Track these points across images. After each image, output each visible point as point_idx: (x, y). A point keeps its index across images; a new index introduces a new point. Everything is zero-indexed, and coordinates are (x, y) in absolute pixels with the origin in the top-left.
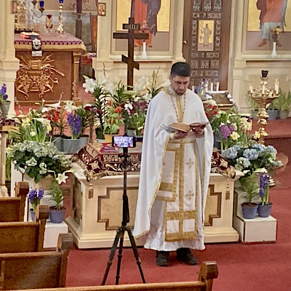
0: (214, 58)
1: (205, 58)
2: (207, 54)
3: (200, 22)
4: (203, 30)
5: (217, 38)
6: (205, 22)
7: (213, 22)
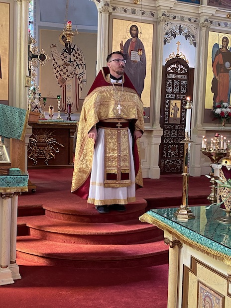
0: (181, 129)
1: (174, 129)
2: (176, 126)
3: (171, 101)
4: (173, 107)
6: (175, 101)
7: (180, 101)
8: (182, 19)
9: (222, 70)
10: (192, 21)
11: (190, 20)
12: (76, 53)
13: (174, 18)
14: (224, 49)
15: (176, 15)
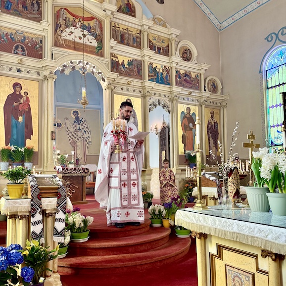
8: (160, 95)
9: (188, 129)
10: (167, 97)
11: (165, 96)
12: (83, 123)
13: (155, 94)
14: (188, 115)
15: (156, 92)
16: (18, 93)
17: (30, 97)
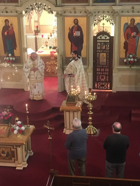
0: (106, 68)
1: (103, 68)
2: (104, 66)
3: (100, 53)
4: (101, 57)
5: (107, 60)
8: (104, 12)
9: (131, 37)
11: (108, 12)
15: (99, 10)
16: (7, 25)
17: (13, 27)
